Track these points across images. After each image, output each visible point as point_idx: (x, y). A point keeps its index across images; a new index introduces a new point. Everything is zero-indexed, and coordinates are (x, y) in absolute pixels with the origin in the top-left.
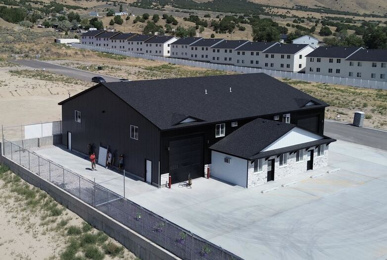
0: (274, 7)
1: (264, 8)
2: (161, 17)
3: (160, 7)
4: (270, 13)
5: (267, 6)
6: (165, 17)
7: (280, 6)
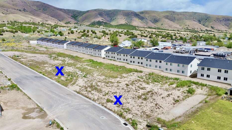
0: (140, 27)
1: (136, 27)
2: (90, 31)
3: (98, 26)
4: (138, 29)
5: (138, 27)
6: (92, 31)
7: (142, 27)
